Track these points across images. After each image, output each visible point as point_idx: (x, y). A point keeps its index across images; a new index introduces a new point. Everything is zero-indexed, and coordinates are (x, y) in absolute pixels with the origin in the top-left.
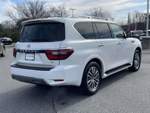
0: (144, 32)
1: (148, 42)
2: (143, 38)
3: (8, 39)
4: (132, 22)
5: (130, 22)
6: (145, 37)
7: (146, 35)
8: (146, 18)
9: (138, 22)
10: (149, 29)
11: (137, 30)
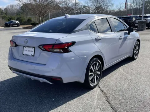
0: (139, 16)
1: (143, 25)
2: (138, 22)
3: (17, 22)
4: (129, 7)
5: (127, 8)
6: (140, 21)
7: (141, 19)
8: (142, 4)
9: (135, 8)
10: (144, 14)
11: (133, 15)
